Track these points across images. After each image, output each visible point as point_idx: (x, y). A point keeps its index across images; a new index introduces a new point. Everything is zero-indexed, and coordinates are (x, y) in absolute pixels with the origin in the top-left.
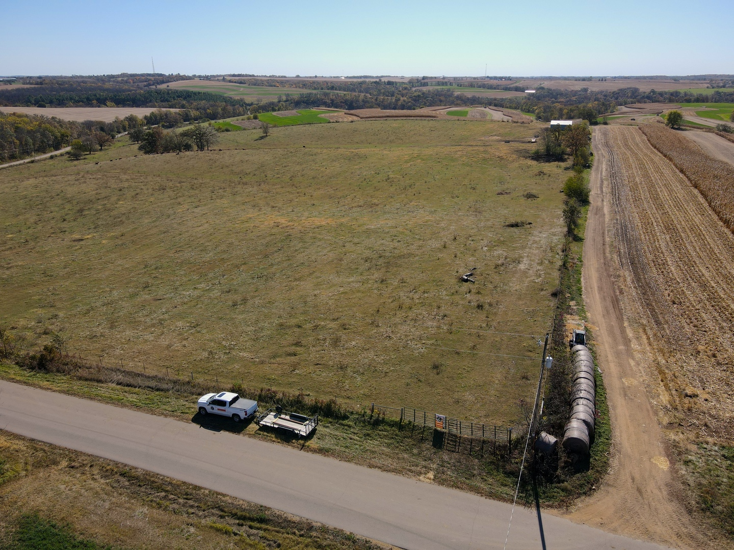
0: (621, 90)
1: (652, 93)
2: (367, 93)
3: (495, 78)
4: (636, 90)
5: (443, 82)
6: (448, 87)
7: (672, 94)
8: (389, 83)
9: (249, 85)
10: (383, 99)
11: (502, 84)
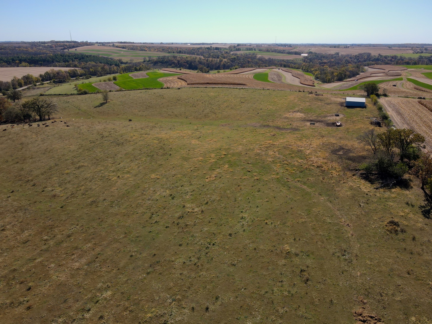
0: (360, 54)
1: (380, 57)
2: (202, 55)
3: (281, 45)
4: (369, 54)
5: (250, 47)
6: (253, 51)
7: (392, 57)
8: (217, 49)
9: (128, 49)
10: (212, 60)
11: (286, 49)
